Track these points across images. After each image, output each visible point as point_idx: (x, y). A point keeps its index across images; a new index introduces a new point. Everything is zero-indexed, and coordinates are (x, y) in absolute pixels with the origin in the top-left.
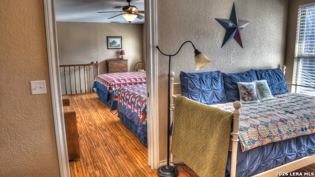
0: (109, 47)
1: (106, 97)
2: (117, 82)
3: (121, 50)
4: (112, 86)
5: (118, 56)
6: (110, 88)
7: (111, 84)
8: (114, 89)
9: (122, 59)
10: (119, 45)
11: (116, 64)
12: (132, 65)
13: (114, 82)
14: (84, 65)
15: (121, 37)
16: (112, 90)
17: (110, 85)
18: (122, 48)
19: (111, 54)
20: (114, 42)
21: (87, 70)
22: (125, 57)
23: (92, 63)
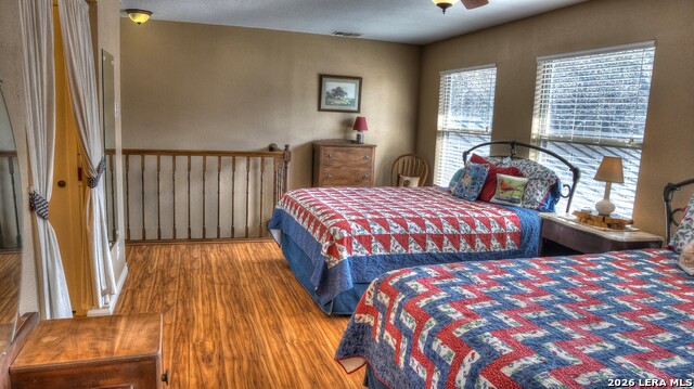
0: (323, 106)
1: (315, 280)
2: (357, 229)
3: (356, 116)
4: (341, 241)
5: (346, 132)
6: (332, 250)
7: (337, 237)
8: (345, 255)
9: (358, 142)
10: (352, 101)
11: (340, 155)
12: (384, 160)
13: (349, 230)
14: (248, 155)
15: (360, 79)
16: (338, 256)
17: (331, 238)
18: (358, 111)
19: (325, 127)
20: (339, 92)
21: (255, 167)
22: (368, 136)
23: (271, 148)
